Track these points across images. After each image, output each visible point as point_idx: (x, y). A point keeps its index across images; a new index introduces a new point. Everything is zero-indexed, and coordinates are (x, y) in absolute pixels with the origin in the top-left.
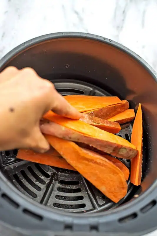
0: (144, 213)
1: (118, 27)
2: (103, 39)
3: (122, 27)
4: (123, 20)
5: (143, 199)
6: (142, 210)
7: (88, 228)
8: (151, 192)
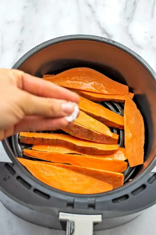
0: (134, 195)
1: (128, 19)
2: (107, 41)
3: (132, 18)
4: (134, 11)
5: (135, 183)
6: (133, 192)
7: (87, 206)
8: (142, 178)
